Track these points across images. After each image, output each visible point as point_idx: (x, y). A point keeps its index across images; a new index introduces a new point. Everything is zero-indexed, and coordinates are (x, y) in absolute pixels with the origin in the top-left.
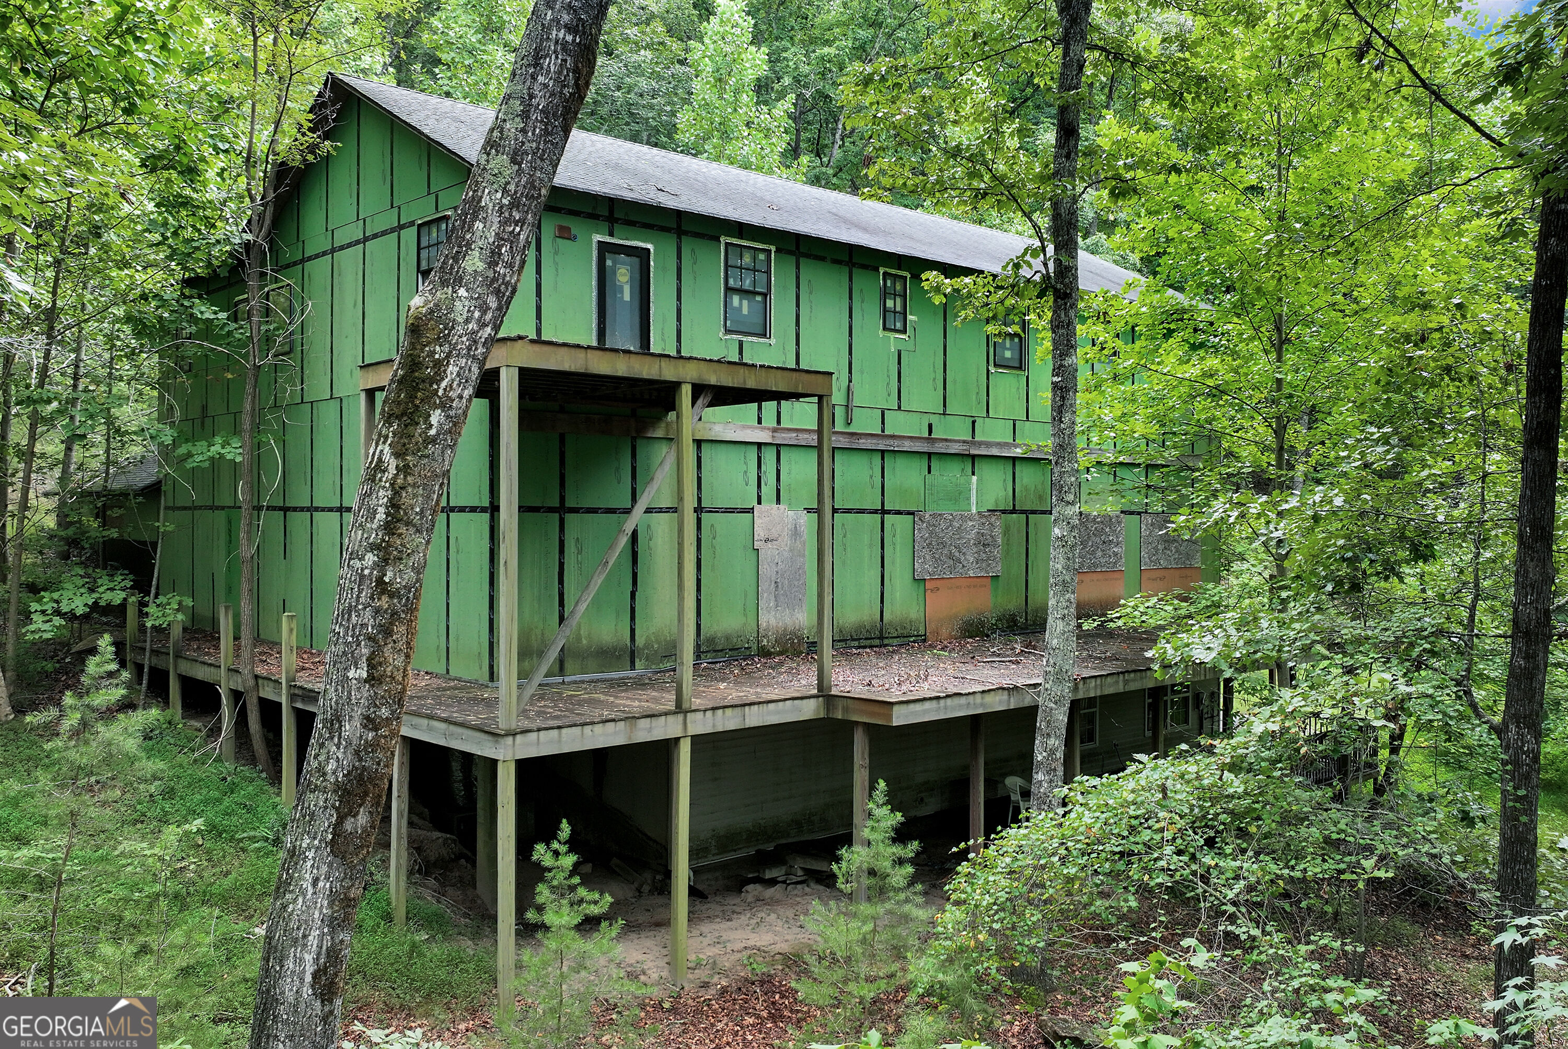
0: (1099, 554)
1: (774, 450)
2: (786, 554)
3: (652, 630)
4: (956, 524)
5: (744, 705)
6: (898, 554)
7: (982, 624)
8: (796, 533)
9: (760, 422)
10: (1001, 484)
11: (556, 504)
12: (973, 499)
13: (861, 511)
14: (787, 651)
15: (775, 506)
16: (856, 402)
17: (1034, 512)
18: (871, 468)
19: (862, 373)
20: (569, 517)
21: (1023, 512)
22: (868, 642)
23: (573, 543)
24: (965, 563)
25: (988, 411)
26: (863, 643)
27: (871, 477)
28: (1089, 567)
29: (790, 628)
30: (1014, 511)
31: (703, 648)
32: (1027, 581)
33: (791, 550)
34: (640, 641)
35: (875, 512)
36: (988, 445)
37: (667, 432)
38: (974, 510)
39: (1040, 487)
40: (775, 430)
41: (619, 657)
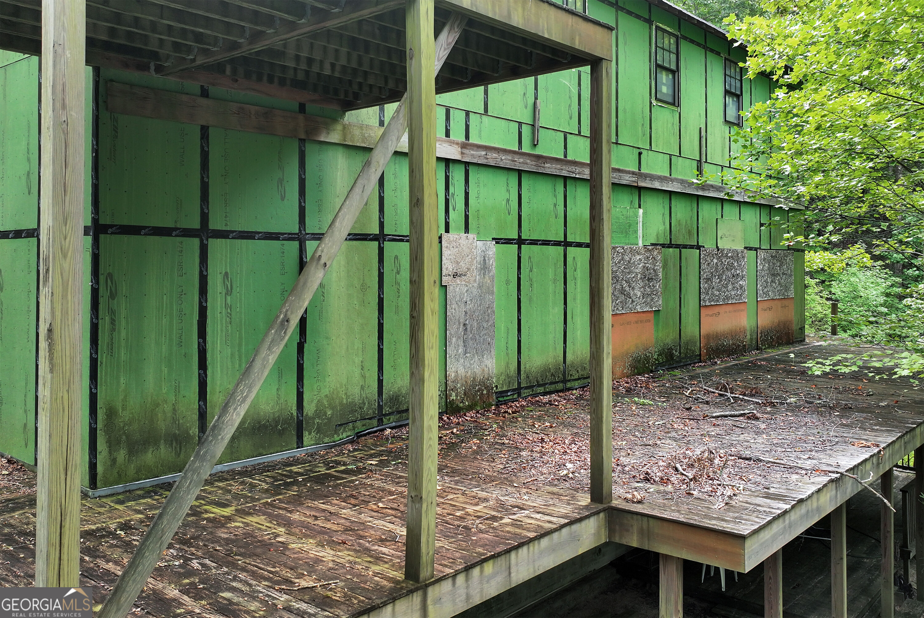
0: (730, 287)
1: (462, 168)
2: (475, 291)
3: (326, 391)
4: (627, 258)
5: (508, 551)
6: (579, 290)
7: (647, 359)
8: (484, 267)
9: (447, 134)
10: (660, 217)
11: (196, 224)
12: (640, 232)
13: (546, 243)
14: (476, 405)
15: (463, 235)
16: (542, 122)
17: (685, 247)
18: (555, 196)
19: (547, 91)
20: (214, 245)
21: (677, 246)
22: (552, 388)
23: (219, 279)
24: (634, 298)
25: (651, 145)
26: (549, 388)
27: (555, 205)
28: (724, 300)
29: (479, 377)
30: (670, 246)
31: (386, 410)
32: (680, 314)
33: (480, 287)
34: (309, 408)
35: (557, 243)
36: (652, 177)
37: (344, 136)
38: (641, 244)
39: (689, 222)
40: (464, 146)
41: (281, 433)
